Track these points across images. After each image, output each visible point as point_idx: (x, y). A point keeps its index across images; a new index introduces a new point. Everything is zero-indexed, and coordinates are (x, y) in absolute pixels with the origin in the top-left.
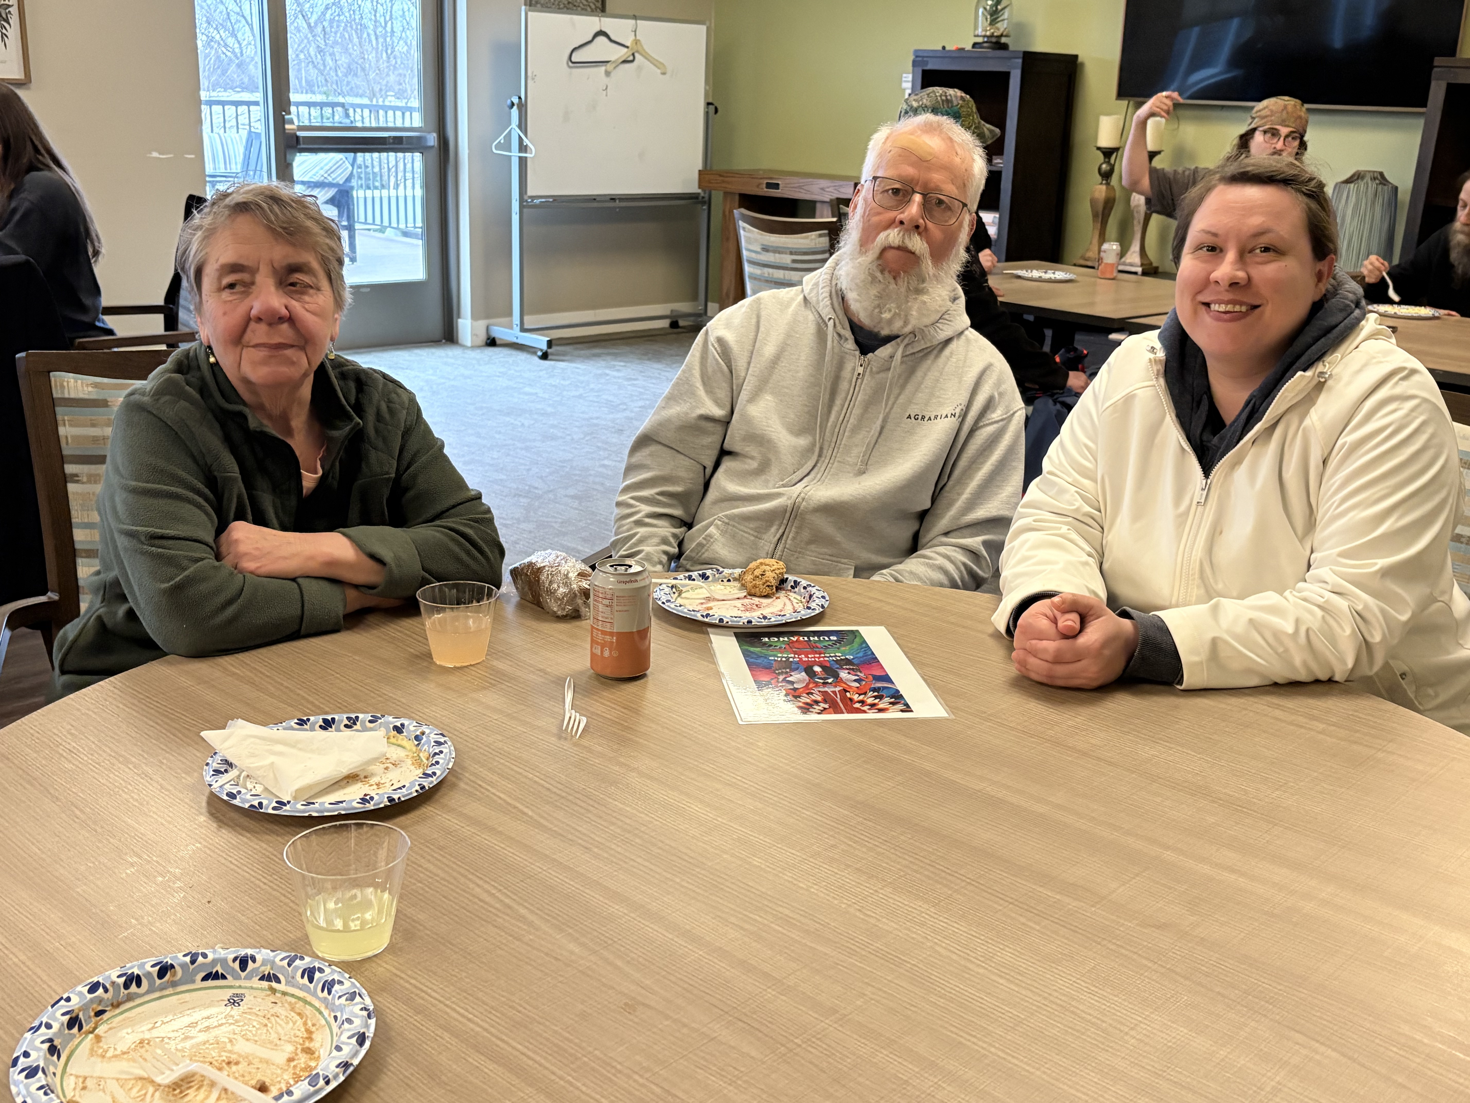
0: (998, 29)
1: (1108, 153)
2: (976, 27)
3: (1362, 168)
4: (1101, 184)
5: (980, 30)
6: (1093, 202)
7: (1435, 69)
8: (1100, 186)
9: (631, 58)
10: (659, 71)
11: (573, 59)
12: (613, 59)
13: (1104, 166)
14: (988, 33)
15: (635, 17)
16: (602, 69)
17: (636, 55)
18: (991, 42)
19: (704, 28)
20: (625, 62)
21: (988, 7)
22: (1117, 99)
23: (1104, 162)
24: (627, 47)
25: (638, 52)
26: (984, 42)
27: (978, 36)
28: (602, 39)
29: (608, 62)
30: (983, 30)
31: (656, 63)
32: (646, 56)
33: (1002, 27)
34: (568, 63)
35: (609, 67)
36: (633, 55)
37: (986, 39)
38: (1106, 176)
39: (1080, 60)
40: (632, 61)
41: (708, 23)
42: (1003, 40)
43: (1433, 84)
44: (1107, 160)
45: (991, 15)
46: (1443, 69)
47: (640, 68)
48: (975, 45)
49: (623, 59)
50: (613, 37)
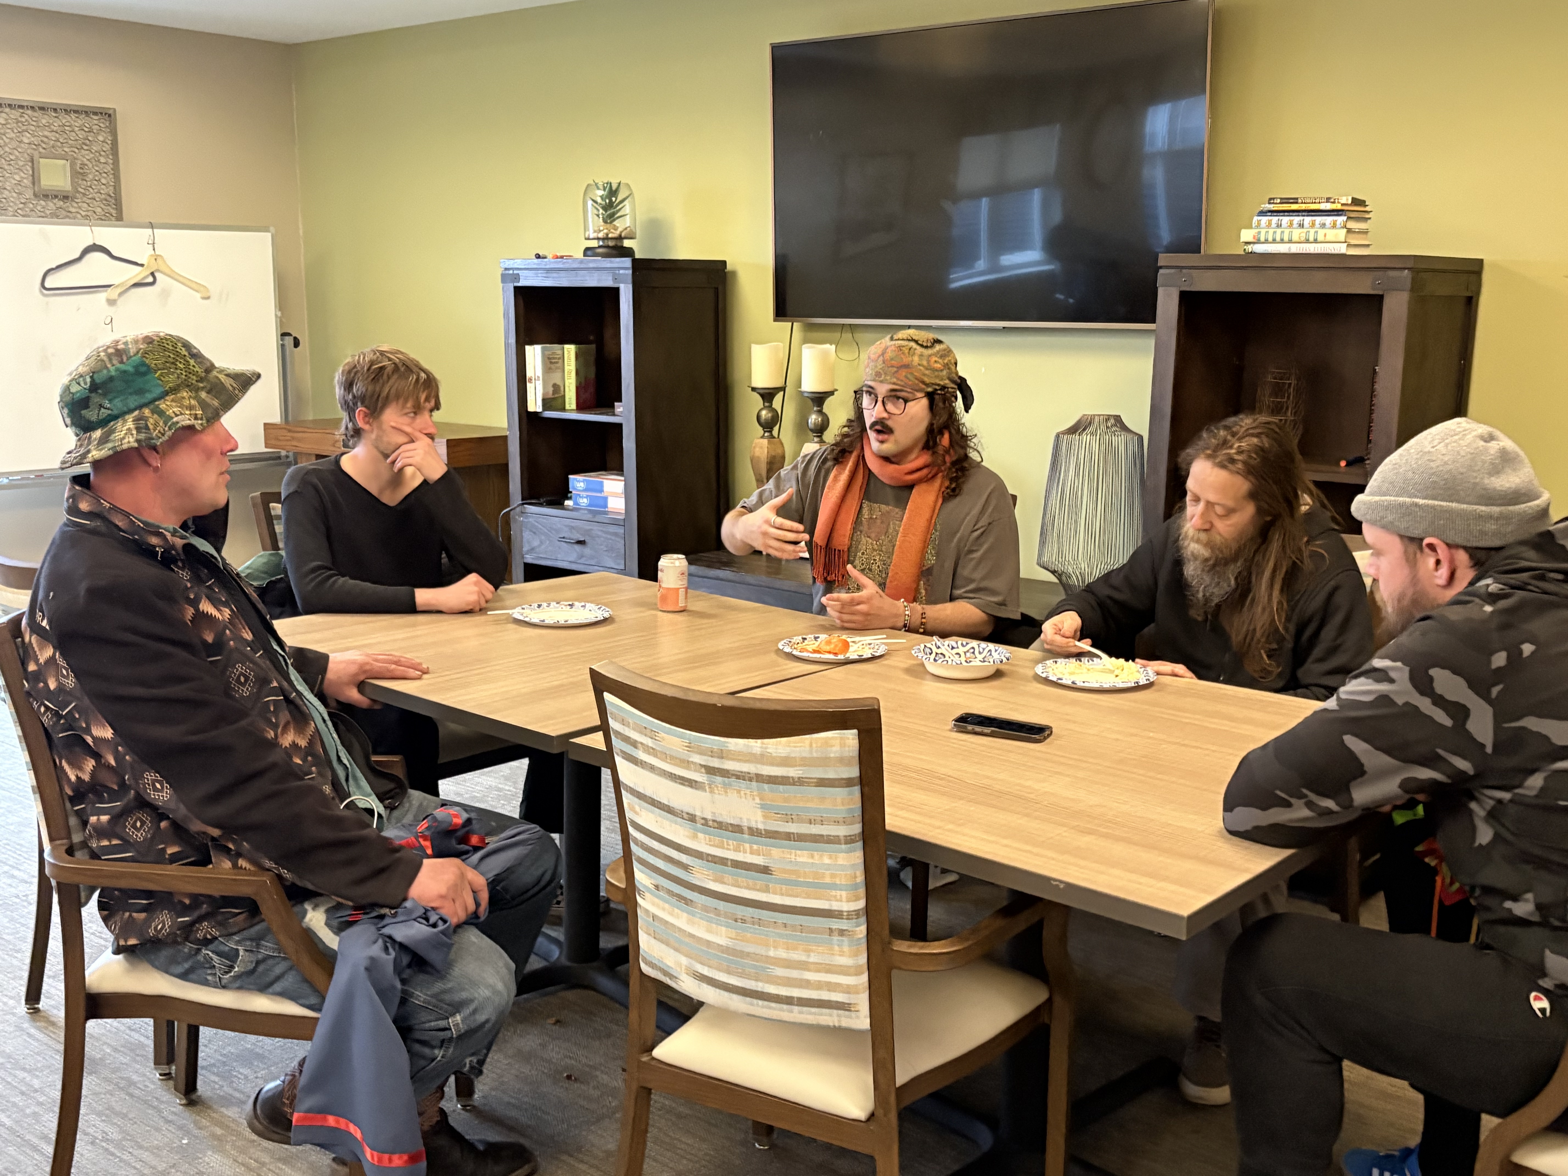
0: (616, 228)
1: (768, 395)
2: (586, 229)
3: (1090, 412)
4: (763, 437)
5: (591, 231)
6: (754, 461)
7: (1161, 271)
8: (762, 440)
9: (150, 279)
10: (198, 295)
11: (47, 285)
12: (116, 282)
13: (764, 413)
14: (601, 235)
15: (152, 226)
16: (102, 296)
17: (157, 274)
18: (608, 247)
19: (268, 236)
20: (137, 285)
21: (599, 200)
22: (775, 320)
23: (765, 407)
24: (142, 265)
25: (158, 270)
26: (600, 247)
27: (588, 239)
28: (97, 257)
29: (109, 286)
30: (595, 232)
31: (194, 286)
32: (173, 275)
33: (622, 225)
34: (41, 292)
35: (112, 293)
36: (152, 274)
37: (601, 243)
38: (769, 426)
39: (729, 267)
40: (153, 283)
41: (272, 229)
42: (627, 243)
43: (1161, 292)
44: (767, 404)
45: (605, 208)
46: (1173, 271)
47: (165, 294)
48: (588, 251)
49: (132, 282)
50: (115, 254)
